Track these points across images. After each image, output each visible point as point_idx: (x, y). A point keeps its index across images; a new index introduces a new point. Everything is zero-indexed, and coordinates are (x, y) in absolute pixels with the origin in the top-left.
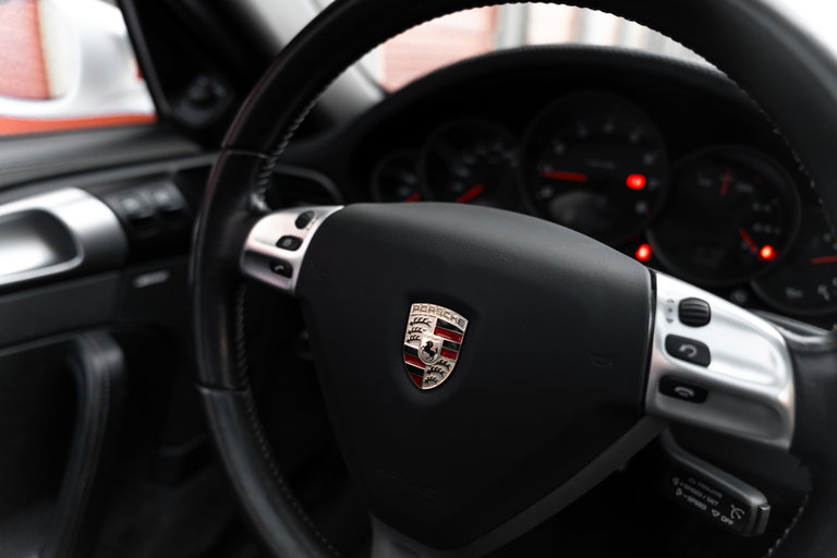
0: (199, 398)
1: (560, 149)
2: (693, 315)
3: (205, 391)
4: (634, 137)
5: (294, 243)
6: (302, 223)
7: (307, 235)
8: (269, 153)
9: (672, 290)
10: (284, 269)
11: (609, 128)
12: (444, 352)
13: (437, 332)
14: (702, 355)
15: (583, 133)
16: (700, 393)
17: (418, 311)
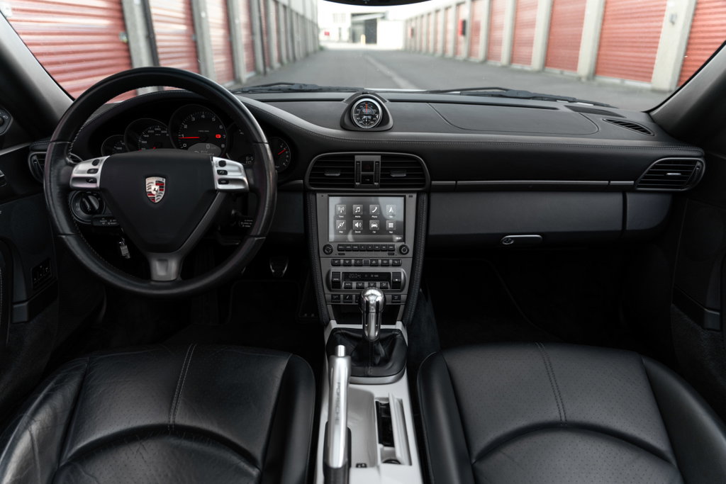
0: (62, 238)
1: (186, 127)
2: (222, 164)
3: (64, 237)
4: (214, 119)
5: (96, 171)
6: (95, 163)
7: (100, 167)
8: (71, 141)
9: (216, 160)
10: (94, 181)
11: (203, 116)
12: (160, 190)
13: (157, 184)
14: (225, 173)
15: (194, 119)
16: (227, 181)
17: (148, 180)
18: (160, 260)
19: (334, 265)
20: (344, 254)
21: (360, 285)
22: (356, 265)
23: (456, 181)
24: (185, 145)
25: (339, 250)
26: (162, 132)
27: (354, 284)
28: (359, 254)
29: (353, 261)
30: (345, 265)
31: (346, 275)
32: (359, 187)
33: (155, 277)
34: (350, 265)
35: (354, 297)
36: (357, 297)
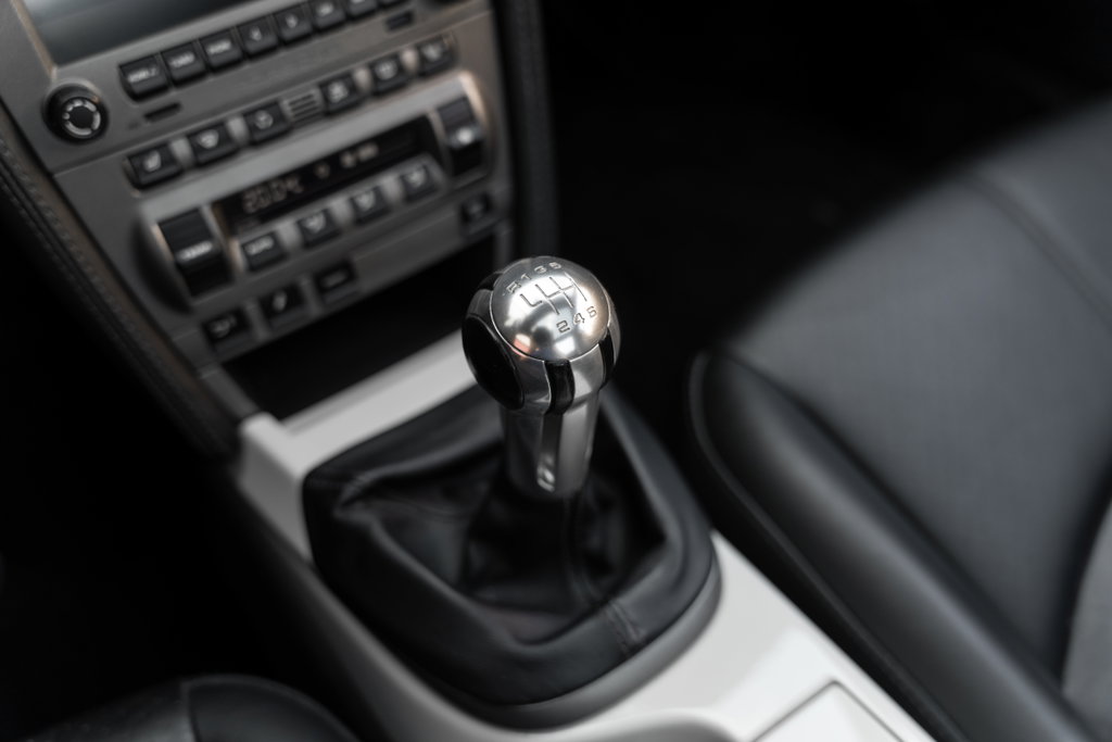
20: (174, 107)
21: (316, 223)
22: (258, 141)
25: (137, 96)
27: (286, 229)
28: (251, 80)
29: (237, 127)
30: (204, 162)
31: (232, 209)
34: (228, 151)
35: (306, 284)
36: (319, 280)
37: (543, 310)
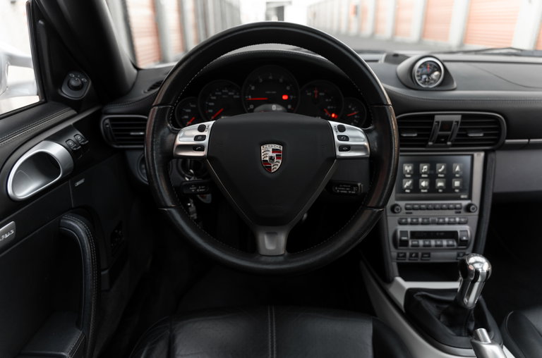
1: (253, 88)
2: (341, 129)
3: (166, 209)
4: (281, 80)
5: (203, 138)
6: (202, 129)
7: (207, 133)
8: (173, 105)
9: (334, 124)
10: (201, 148)
11: (271, 78)
12: (278, 158)
14: (347, 138)
15: (261, 80)
16: (348, 148)
17: (263, 149)
18: (270, 234)
19: (400, 223)
20: (411, 213)
21: (427, 243)
22: (423, 224)
23: (529, 139)
24: (252, 107)
25: (406, 209)
26: (230, 93)
27: (421, 242)
28: (426, 213)
29: (420, 220)
30: (412, 224)
31: (415, 235)
32: (431, 146)
33: (262, 252)
34: (417, 224)
35: (420, 254)
36: (423, 254)
37: (477, 262)
